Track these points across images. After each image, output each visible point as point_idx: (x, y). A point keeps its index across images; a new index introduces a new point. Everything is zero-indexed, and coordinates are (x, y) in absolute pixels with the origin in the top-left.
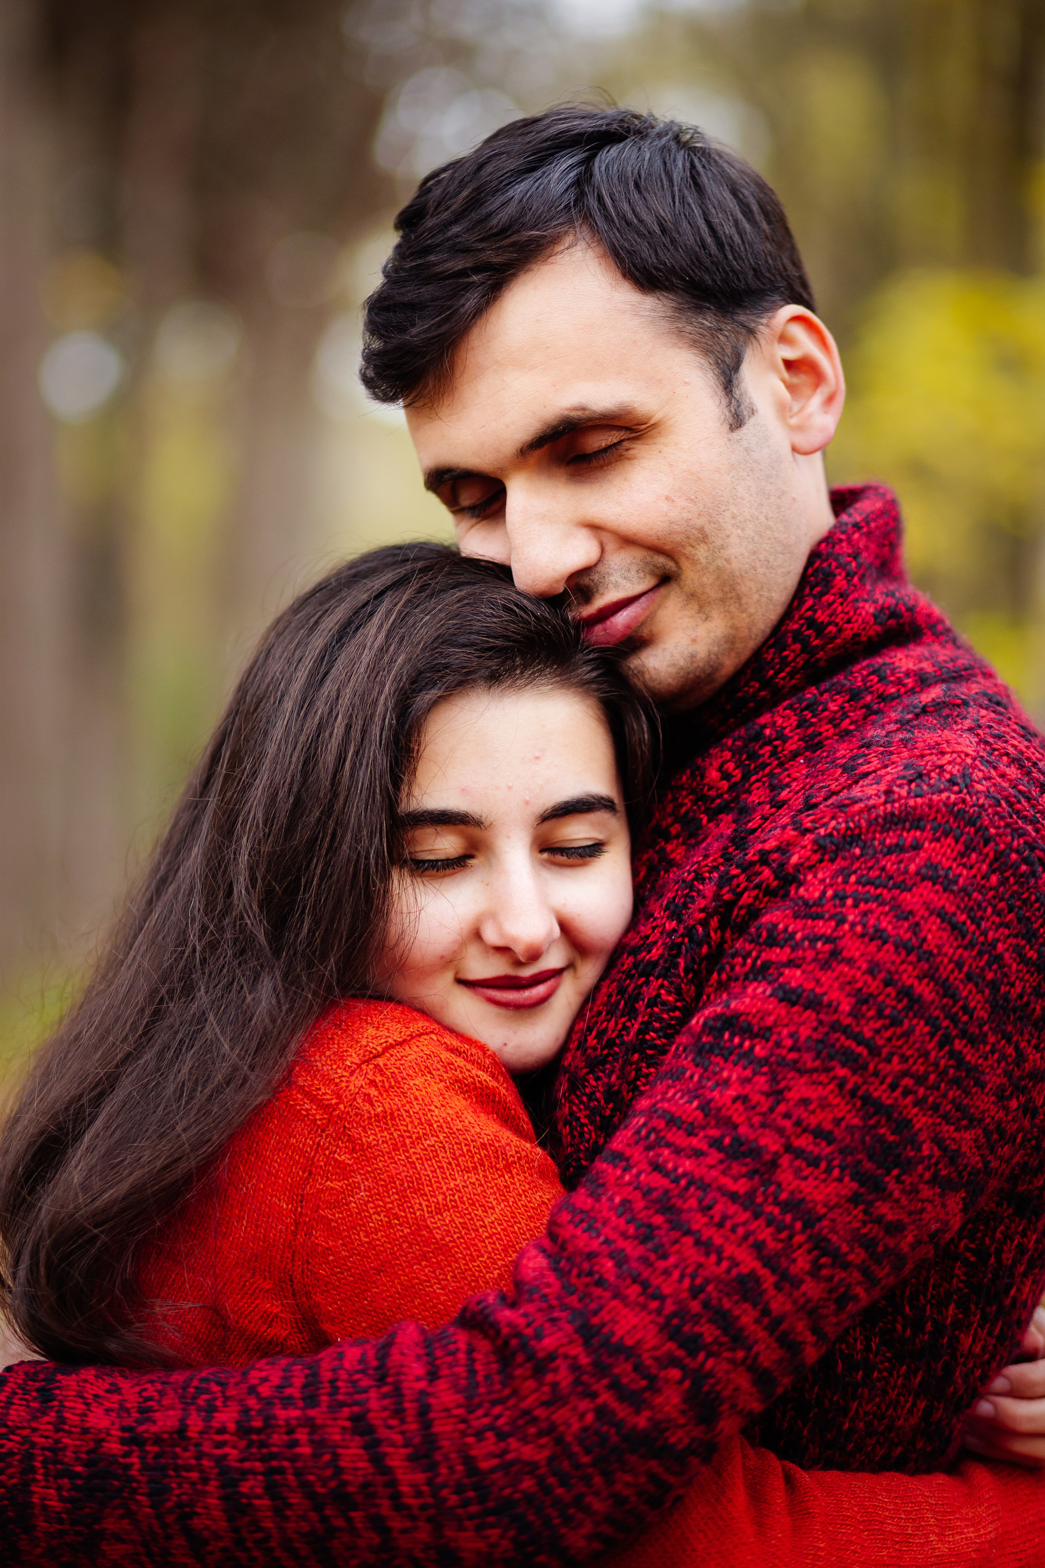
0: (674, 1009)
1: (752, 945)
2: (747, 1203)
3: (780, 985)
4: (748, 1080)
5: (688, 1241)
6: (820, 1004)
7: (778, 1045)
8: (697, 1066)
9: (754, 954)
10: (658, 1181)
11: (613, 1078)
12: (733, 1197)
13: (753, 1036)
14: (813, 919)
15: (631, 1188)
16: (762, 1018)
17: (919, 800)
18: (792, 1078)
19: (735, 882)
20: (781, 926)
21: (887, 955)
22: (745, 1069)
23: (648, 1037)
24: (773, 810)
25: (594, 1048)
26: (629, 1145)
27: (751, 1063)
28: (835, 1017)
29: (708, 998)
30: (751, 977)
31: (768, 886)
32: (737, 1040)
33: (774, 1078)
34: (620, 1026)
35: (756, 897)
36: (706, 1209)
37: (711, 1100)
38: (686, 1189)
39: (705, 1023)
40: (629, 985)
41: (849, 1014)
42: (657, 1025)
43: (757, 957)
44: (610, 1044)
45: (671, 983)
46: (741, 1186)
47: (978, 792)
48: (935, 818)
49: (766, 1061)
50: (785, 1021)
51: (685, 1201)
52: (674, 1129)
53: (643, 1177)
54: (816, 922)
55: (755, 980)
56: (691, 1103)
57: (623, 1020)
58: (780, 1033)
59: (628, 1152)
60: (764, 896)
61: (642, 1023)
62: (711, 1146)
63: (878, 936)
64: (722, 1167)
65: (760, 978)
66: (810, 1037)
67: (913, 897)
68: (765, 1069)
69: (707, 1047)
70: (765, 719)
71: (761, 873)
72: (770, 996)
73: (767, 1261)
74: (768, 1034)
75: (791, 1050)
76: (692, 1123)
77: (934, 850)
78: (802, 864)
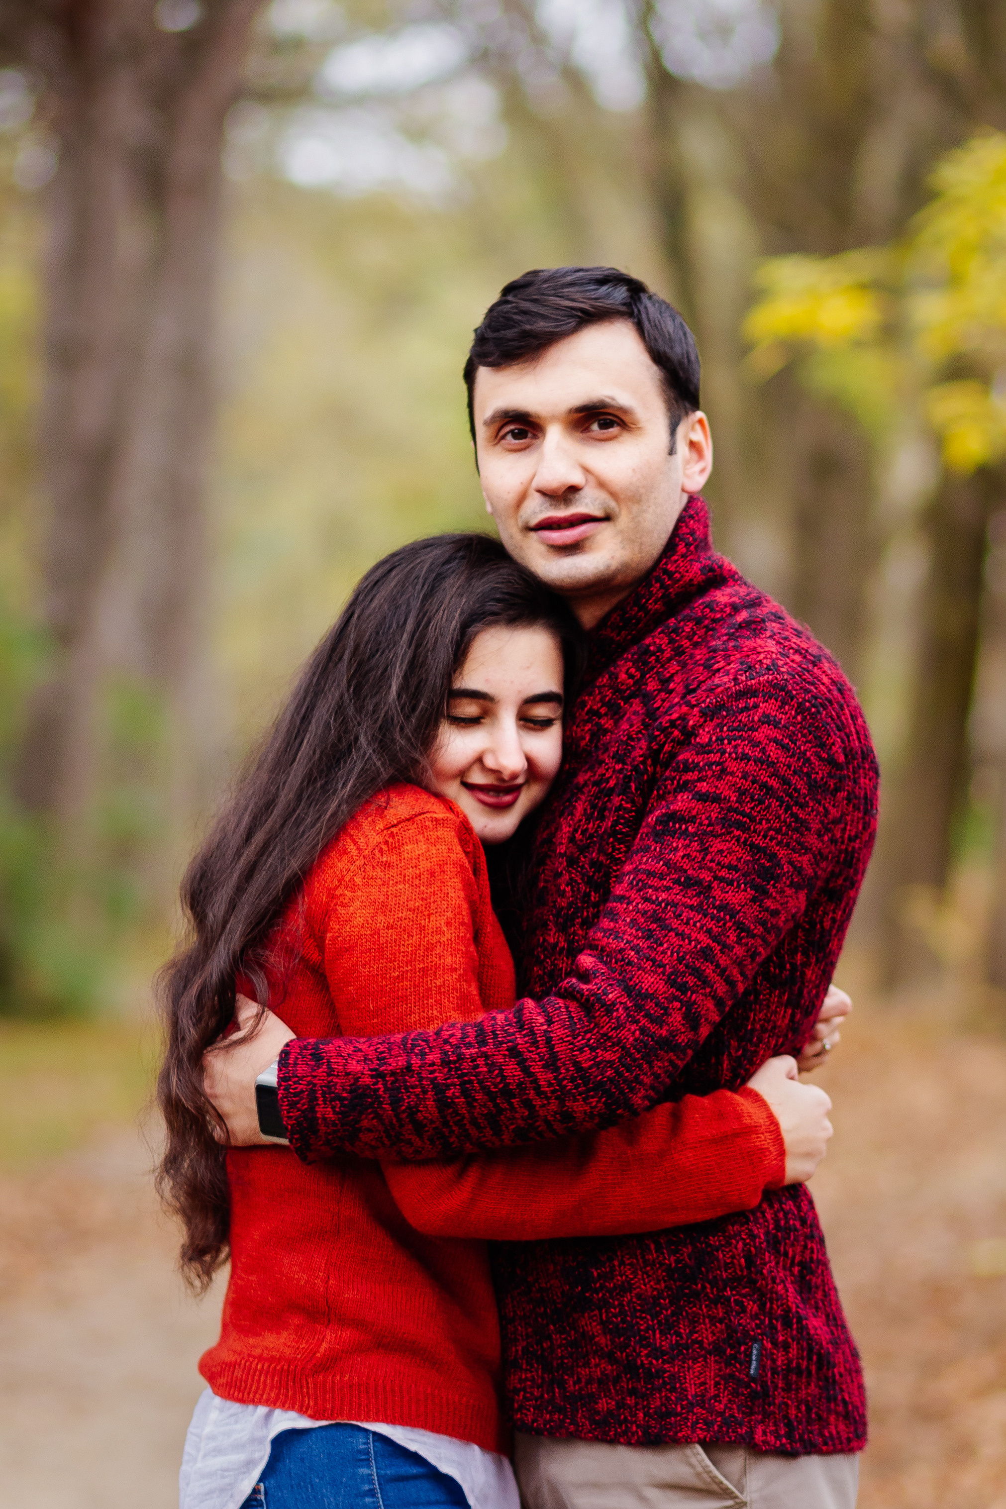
1: (675, 773)
2: (699, 910)
3: (696, 792)
4: (688, 846)
5: (673, 934)
6: (720, 799)
7: (701, 824)
8: (657, 843)
9: (677, 778)
10: (648, 906)
11: (594, 855)
12: (691, 908)
13: (687, 822)
14: (708, 754)
15: (634, 913)
16: (689, 812)
17: (753, 682)
18: (712, 841)
19: (658, 739)
20: (690, 760)
21: (751, 767)
22: (685, 840)
24: (667, 695)
25: (581, 840)
26: (627, 891)
27: (688, 836)
28: (729, 804)
29: (652, 806)
30: (678, 790)
31: (678, 739)
32: (677, 826)
33: (702, 843)
34: (596, 826)
35: (673, 746)
36: (679, 917)
37: (671, 859)
38: (666, 907)
39: (657, 820)
40: (598, 803)
41: (737, 802)
42: (623, 821)
43: (680, 779)
44: (591, 836)
45: (628, 798)
46: (695, 902)
47: (783, 672)
48: (763, 690)
49: (696, 834)
50: (703, 811)
51: (666, 914)
52: (652, 878)
53: (640, 906)
54: (709, 755)
55: (681, 791)
56: (659, 863)
57: (598, 822)
58: (701, 818)
59: (627, 895)
60: (677, 745)
61: (614, 821)
62: (674, 883)
63: (745, 758)
64: (682, 893)
65: (684, 790)
66: (717, 817)
67: (759, 734)
68: (696, 839)
69: (661, 832)
71: (673, 732)
72: (692, 799)
73: (715, 939)
74: (694, 820)
75: (708, 826)
76: (661, 873)
77: (765, 707)
78: (695, 725)
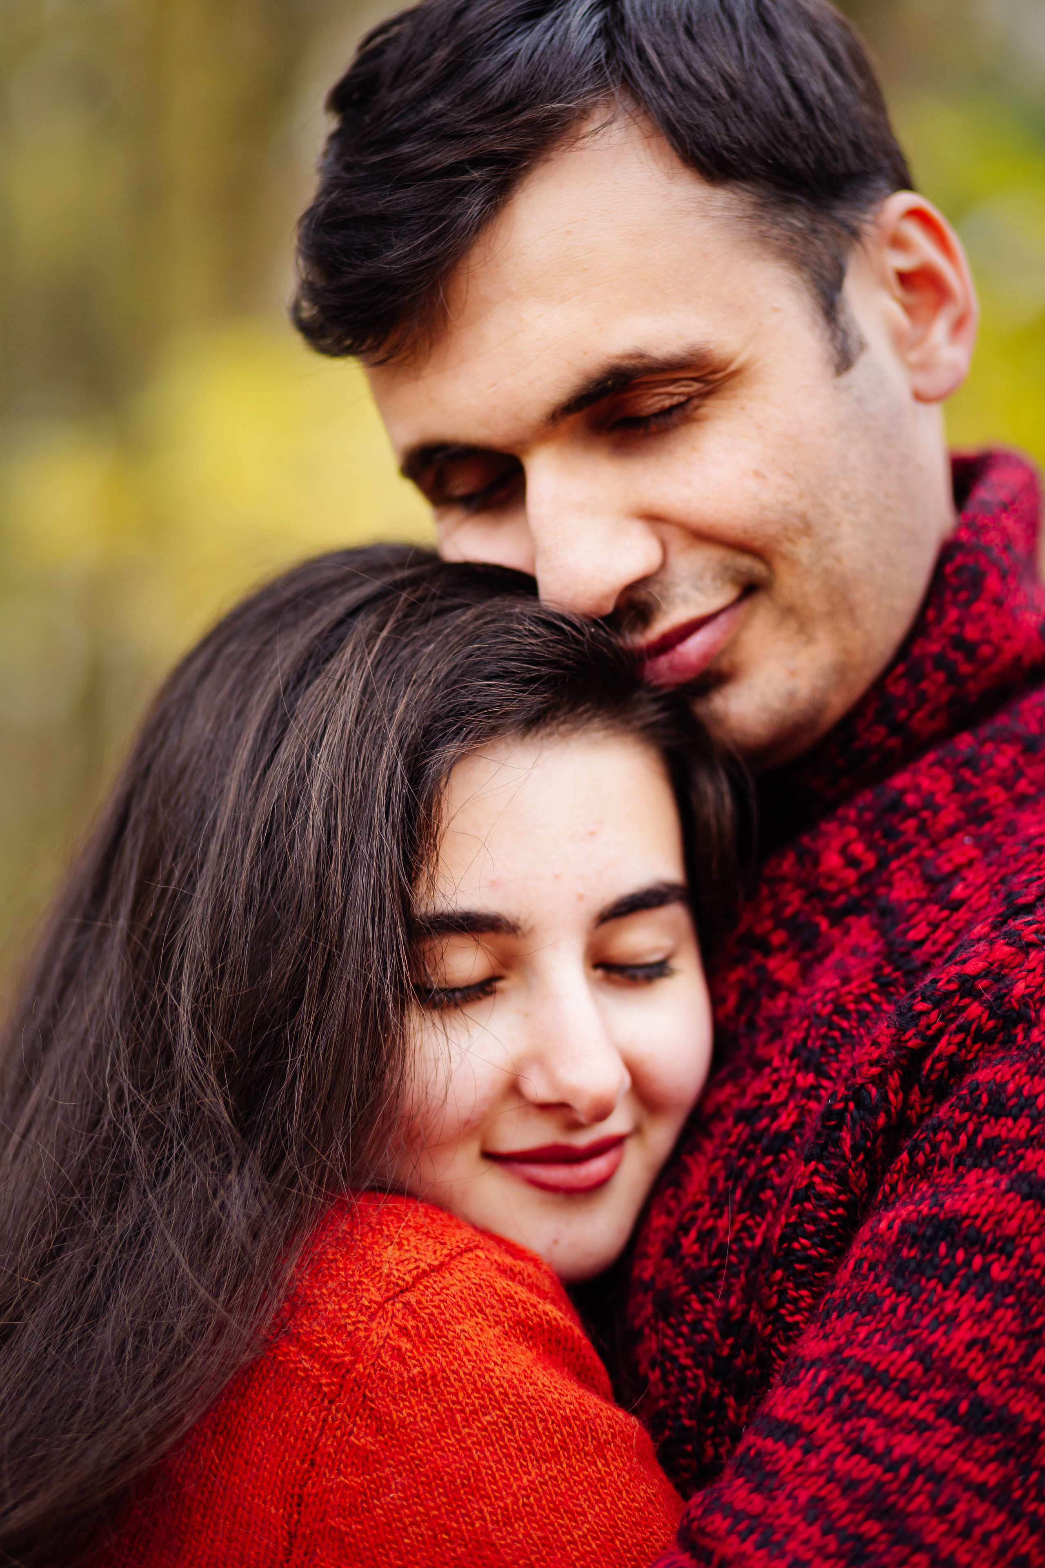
0: (836, 1204)
1: (966, 1115)
2: (1001, 1499)
3: (1020, 1174)
4: (987, 1316)
7: (1026, 1264)
8: (899, 1293)
9: (970, 1127)
11: (733, 1301)
12: (981, 1491)
13: (987, 1250)
15: (822, 1480)
16: (998, 1223)
19: (923, 1021)
20: (1011, 1087)
22: (979, 1299)
23: (796, 1245)
24: (945, 913)
25: (697, 1258)
26: (807, 1413)
27: (987, 1290)
29: (893, 1189)
30: (969, 1161)
31: (980, 1028)
32: (960, 1255)
33: (1025, 1313)
34: (737, 1226)
35: (961, 1045)
36: (943, 1511)
37: (934, 1345)
38: (910, 1479)
39: (903, 1231)
40: (746, 1166)
42: (811, 1228)
43: (976, 1133)
45: (830, 1168)
46: (991, 1475)
49: (1009, 1287)
50: (1035, 1228)
51: (911, 1500)
52: (879, 1390)
53: (838, 1461)
55: (975, 1165)
56: (902, 1350)
57: (742, 1217)
58: (1028, 1246)
59: (808, 1423)
60: (974, 1042)
61: (787, 1225)
62: (939, 1416)
64: (960, 1447)
65: (985, 1163)
68: (1011, 1299)
69: (913, 1265)
70: (901, 780)
71: (965, 1008)
72: (1008, 1191)
74: (1009, 1248)
76: (904, 1381)
78: (1031, 995)
